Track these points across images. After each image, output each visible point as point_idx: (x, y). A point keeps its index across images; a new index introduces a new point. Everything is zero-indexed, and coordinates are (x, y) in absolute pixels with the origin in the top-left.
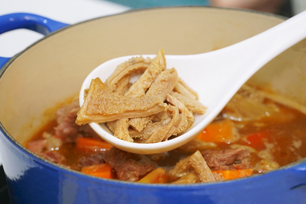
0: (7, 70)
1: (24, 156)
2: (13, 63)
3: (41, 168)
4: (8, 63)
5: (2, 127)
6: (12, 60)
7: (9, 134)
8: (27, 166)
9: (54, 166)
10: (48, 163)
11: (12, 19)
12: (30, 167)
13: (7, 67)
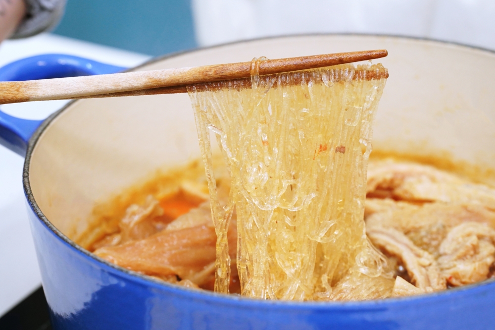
0: (41, 138)
1: (91, 267)
2: (48, 128)
3: (123, 284)
4: (42, 128)
5: (49, 223)
6: (46, 123)
7: (62, 233)
8: (98, 284)
9: (145, 280)
10: (135, 276)
11: (41, 63)
12: (102, 286)
13: (40, 134)
